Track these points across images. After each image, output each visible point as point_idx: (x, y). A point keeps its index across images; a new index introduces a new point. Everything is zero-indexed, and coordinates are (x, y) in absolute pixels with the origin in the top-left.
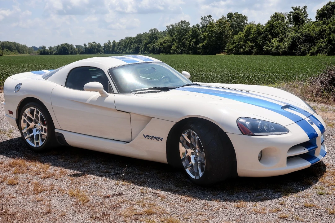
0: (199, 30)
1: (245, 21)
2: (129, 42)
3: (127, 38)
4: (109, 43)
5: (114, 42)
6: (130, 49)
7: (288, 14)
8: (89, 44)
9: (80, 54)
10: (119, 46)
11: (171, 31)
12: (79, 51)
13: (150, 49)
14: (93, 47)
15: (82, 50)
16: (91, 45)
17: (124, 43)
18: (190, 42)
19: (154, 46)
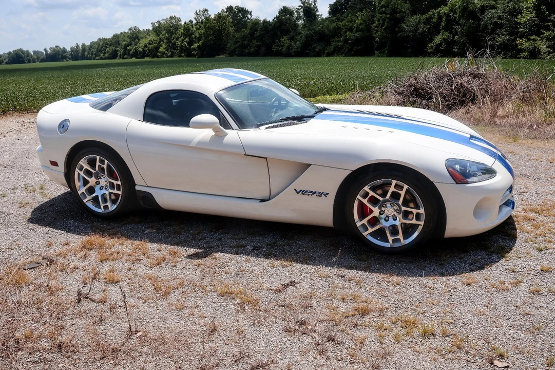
0: (192, 27)
1: (249, 16)
2: (103, 45)
3: (100, 39)
4: (77, 46)
5: (84, 45)
6: (105, 53)
7: (297, 8)
8: (51, 48)
9: (40, 62)
10: (90, 49)
11: (157, 30)
12: (38, 58)
13: (131, 52)
14: (56, 53)
15: (42, 57)
16: (54, 50)
17: (96, 46)
18: (183, 42)
19: (136, 48)
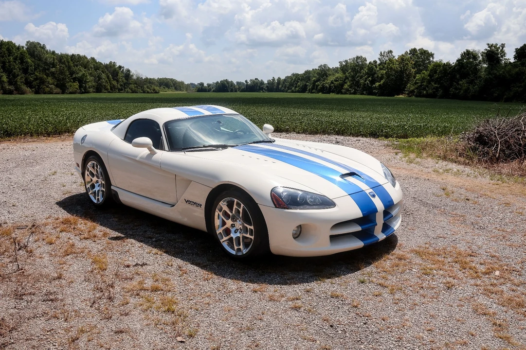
0: (376, 67)
1: (431, 59)
2: (295, 79)
3: (293, 75)
4: (274, 79)
5: (279, 78)
6: (296, 87)
7: (483, 52)
8: (251, 80)
9: (241, 92)
10: (284, 83)
11: (344, 68)
12: (239, 88)
13: (319, 87)
14: (255, 84)
15: (243, 87)
16: (254, 81)
17: (290, 80)
18: (366, 81)
19: (323, 84)
